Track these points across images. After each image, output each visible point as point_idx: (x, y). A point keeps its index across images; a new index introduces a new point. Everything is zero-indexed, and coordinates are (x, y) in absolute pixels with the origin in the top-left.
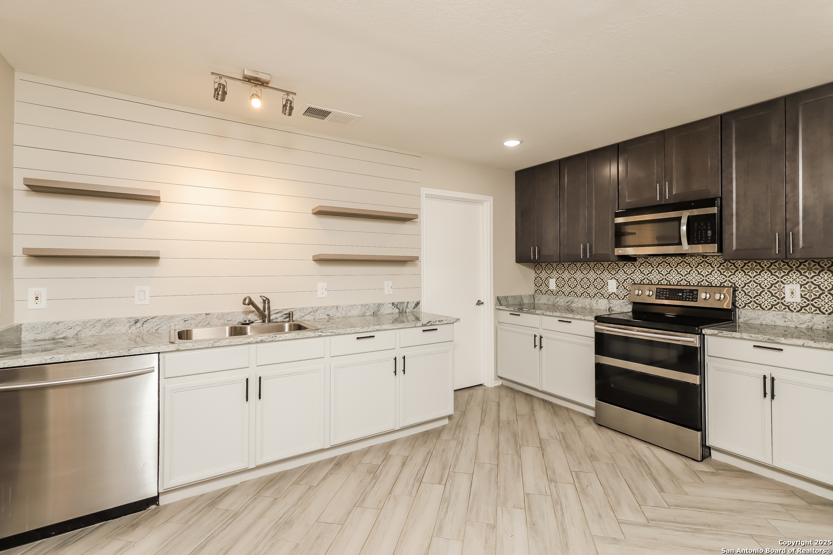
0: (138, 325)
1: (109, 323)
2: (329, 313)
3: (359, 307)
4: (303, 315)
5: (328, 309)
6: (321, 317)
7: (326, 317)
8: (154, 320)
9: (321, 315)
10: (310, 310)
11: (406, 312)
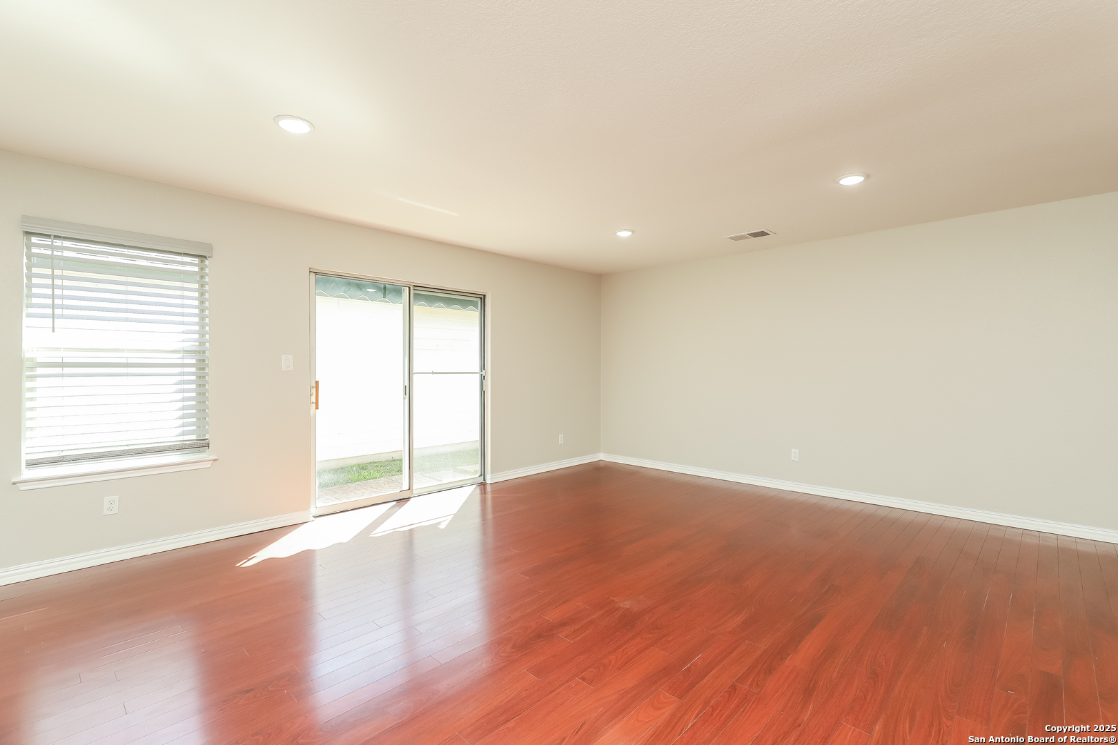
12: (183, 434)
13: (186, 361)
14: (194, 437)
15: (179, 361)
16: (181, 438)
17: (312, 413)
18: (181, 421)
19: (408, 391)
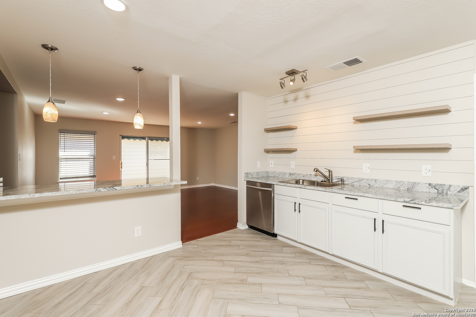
0: (291, 175)
1: (285, 174)
2: (370, 183)
3: (394, 183)
4: (353, 182)
5: (369, 180)
6: (364, 185)
7: (368, 185)
8: (295, 174)
9: (364, 183)
10: (357, 179)
11: (447, 194)
12: (90, 174)
13: (91, 158)
14: (93, 174)
15: (89, 158)
16: (90, 175)
17: (120, 170)
18: (90, 171)
19: (147, 164)
